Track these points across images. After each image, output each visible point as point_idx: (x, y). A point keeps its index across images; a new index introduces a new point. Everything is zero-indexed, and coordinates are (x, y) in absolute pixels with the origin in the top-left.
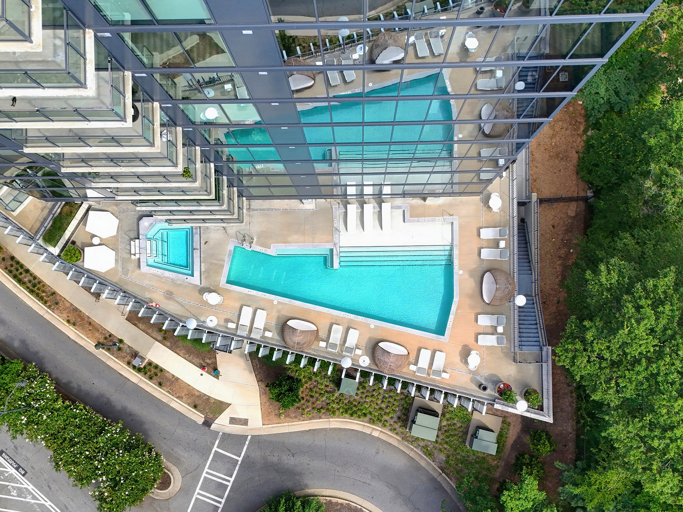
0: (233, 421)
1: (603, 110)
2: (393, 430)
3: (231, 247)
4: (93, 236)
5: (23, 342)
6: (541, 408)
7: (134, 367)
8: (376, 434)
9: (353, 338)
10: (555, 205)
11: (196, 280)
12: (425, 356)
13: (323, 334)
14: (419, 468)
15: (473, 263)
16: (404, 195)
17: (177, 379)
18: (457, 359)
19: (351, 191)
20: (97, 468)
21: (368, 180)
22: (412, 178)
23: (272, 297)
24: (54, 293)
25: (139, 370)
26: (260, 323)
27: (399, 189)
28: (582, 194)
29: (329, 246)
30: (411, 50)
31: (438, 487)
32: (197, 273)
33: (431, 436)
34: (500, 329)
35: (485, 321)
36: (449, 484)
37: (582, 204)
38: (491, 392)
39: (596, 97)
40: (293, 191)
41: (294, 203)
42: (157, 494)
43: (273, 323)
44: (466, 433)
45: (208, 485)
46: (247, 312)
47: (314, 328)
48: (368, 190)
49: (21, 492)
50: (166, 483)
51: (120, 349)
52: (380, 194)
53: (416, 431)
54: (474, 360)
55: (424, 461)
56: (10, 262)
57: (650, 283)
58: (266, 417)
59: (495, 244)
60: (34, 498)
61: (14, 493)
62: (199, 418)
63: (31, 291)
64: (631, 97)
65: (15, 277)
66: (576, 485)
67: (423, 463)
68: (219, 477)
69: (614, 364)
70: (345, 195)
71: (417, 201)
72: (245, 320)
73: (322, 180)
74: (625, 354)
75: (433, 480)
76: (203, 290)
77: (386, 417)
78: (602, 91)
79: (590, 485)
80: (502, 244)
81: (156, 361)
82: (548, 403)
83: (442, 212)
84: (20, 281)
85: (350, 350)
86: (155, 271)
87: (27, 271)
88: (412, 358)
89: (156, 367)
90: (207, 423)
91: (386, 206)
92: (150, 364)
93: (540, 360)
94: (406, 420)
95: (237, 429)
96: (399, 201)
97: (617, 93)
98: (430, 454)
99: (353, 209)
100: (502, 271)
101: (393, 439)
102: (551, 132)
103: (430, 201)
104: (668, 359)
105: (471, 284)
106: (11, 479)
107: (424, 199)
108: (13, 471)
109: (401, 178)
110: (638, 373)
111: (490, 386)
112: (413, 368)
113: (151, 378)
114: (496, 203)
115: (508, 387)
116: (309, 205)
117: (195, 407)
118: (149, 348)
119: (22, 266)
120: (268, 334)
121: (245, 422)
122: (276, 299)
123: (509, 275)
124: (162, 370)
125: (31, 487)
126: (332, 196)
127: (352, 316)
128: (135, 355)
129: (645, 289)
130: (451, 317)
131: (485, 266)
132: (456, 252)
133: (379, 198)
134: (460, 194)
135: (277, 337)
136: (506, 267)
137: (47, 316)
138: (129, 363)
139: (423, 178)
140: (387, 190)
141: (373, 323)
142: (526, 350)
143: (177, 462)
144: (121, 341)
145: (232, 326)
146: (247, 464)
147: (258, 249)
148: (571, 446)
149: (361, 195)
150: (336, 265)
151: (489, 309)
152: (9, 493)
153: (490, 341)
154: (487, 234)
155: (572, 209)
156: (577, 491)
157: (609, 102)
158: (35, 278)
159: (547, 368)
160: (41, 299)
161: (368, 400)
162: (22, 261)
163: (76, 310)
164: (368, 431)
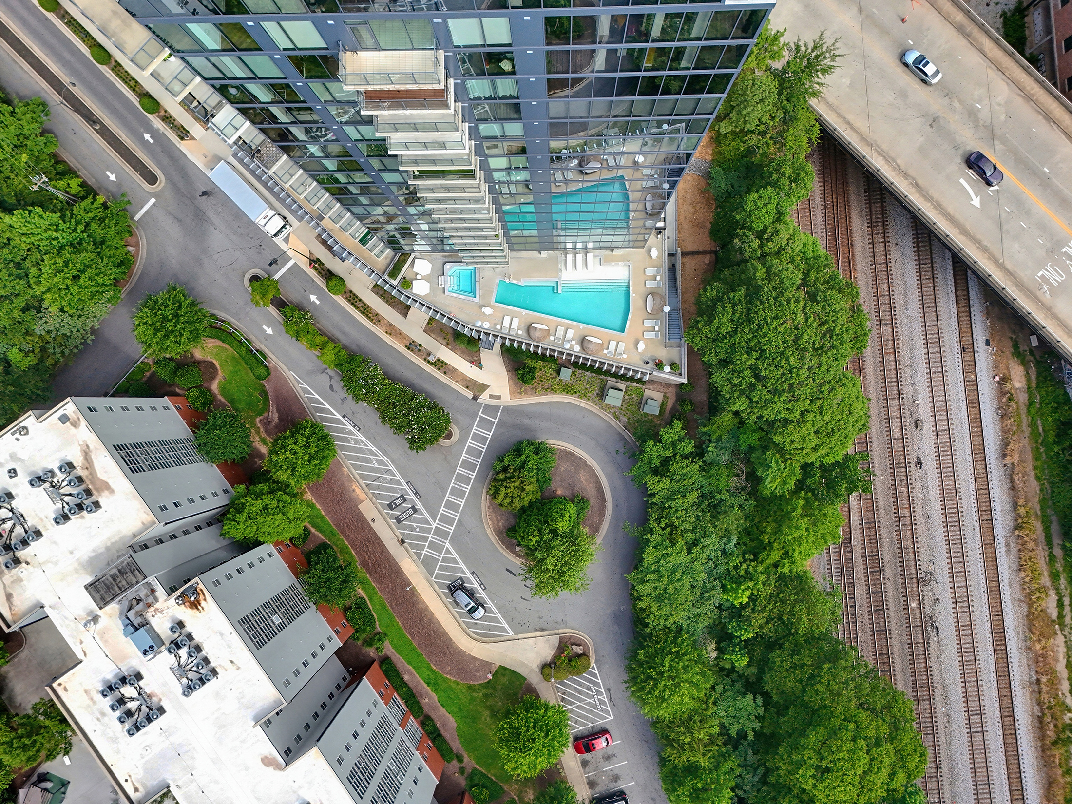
0: (491, 396)
1: (724, 197)
2: (594, 402)
3: (497, 281)
4: (417, 274)
5: (358, 346)
6: (680, 374)
7: (429, 362)
8: (582, 405)
9: (570, 334)
10: (696, 256)
11: (477, 300)
12: (613, 344)
13: (552, 332)
14: (610, 426)
15: (642, 290)
16: (600, 248)
17: (456, 370)
18: (632, 346)
19: (569, 245)
20: (411, 421)
21: (580, 239)
22: (604, 238)
23: (522, 310)
24: (377, 314)
25: (432, 364)
26: (515, 325)
27: (597, 245)
28: (714, 249)
29: (556, 279)
30: (605, 162)
31: (622, 438)
32: (478, 296)
33: (618, 403)
34: (657, 328)
35: (648, 323)
36: (628, 435)
37: (713, 256)
38: (651, 365)
39: (719, 189)
40: (537, 246)
41: (535, 254)
42: (442, 442)
43: (523, 326)
44: (641, 403)
45: (476, 437)
46: (507, 319)
47: (546, 328)
48: (579, 245)
49: (357, 441)
50: (449, 436)
51: (419, 350)
52: (586, 248)
53: (609, 401)
54: (641, 346)
55: (613, 422)
56: (349, 295)
57: (732, 295)
58: (512, 393)
59: (654, 278)
60: (365, 445)
61: (352, 442)
62: (470, 395)
63: (363, 313)
64: (742, 189)
65: (352, 304)
66: (705, 426)
67: (613, 424)
68: (483, 432)
69: (714, 340)
70: (565, 248)
71: (608, 252)
72: (506, 324)
73: (555, 239)
74: (719, 333)
75: (620, 434)
76: (481, 307)
77: (589, 394)
78: (723, 186)
79: (713, 425)
80: (658, 278)
81: (442, 358)
82: (684, 371)
83: (623, 259)
84: (355, 307)
85: (569, 341)
86: (453, 295)
87: (360, 300)
88: (605, 346)
89: (443, 362)
90: (475, 398)
91: (590, 256)
92: (439, 360)
93: (680, 345)
94: (602, 396)
95: (494, 402)
96: (597, 252)
97: (732, 187)
98: (617, 418)
99: (570, 257)
100: (658, 294)
101: (595, 409)
102: (693, 210)
103: (616, 252)
104: (739, 335)
105: (640, 303)
106: (350, 433)
107: (612, 251)
108: (352, 428)
109: (598, 238)
110: (725, 344)
111: (651, 362)
112: (605, 351)
113: (439, 369)
114: (654, 253)
115: (661, 361)
116: (544, 254)
117: (467, 388)
118: (438, 349)
119: (357, 297)
120: (520, 332)
121: (499, 397)
122: (524, 312)
123: (662, 297)
124: (446, 364)
125: (363, 438)
126: (557, 249)
127: (569, 322)
128: (429, 354)
129: (729, 299)
130: (628, 322)
131: (649, 291)
132: (631, 283)
133: (585, 250)
134: (633, 247)
135: (525, 335)
136: (660, 292)
137: (373, 329)
138: (425, 359)
139: (610, 238)
140: (590, 245)
141: (582, 326)
142: (672, 341)
143: (457, 424)
144: (420, 345)
145: (498, 327)
146: (501, 423)
147: (515, 282)
148: (706, 408)
149: (575, 248)
150: (560, 291)
151: (650, 316)
152: (349, 442)
153: (651, 335)
154: (650, 272)
155: (707, 259)
156: (705, 430)
157: (727, 191)
158: (365, 304)
159: (684, 350)
160: (369, 318)
161: (578, 382)
162: (357, 294)
163: (391, 325)
164: (578, 403)
